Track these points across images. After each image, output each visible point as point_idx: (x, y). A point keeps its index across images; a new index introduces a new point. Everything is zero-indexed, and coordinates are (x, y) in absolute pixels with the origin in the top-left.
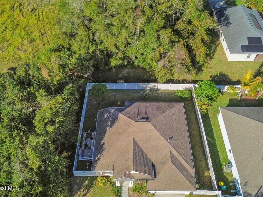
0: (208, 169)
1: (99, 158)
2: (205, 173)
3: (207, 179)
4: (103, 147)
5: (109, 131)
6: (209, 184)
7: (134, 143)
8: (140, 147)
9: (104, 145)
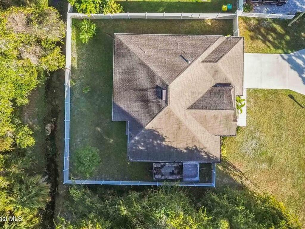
0: (203, 20)
1: (206, 153)
2: (208, 25)
3: (216, 24)
4: (191, 150)
5: (170, 142)
6: (221, 23)
7: (195, 108)
8: (198, 100)
9: (189, 148)
